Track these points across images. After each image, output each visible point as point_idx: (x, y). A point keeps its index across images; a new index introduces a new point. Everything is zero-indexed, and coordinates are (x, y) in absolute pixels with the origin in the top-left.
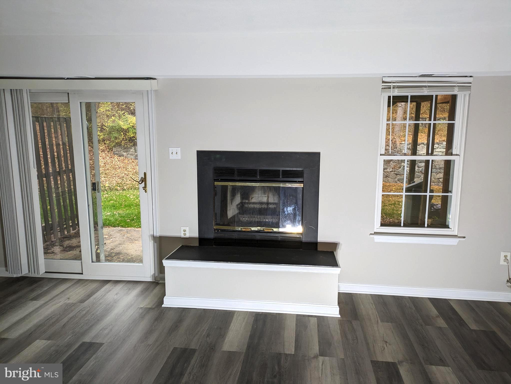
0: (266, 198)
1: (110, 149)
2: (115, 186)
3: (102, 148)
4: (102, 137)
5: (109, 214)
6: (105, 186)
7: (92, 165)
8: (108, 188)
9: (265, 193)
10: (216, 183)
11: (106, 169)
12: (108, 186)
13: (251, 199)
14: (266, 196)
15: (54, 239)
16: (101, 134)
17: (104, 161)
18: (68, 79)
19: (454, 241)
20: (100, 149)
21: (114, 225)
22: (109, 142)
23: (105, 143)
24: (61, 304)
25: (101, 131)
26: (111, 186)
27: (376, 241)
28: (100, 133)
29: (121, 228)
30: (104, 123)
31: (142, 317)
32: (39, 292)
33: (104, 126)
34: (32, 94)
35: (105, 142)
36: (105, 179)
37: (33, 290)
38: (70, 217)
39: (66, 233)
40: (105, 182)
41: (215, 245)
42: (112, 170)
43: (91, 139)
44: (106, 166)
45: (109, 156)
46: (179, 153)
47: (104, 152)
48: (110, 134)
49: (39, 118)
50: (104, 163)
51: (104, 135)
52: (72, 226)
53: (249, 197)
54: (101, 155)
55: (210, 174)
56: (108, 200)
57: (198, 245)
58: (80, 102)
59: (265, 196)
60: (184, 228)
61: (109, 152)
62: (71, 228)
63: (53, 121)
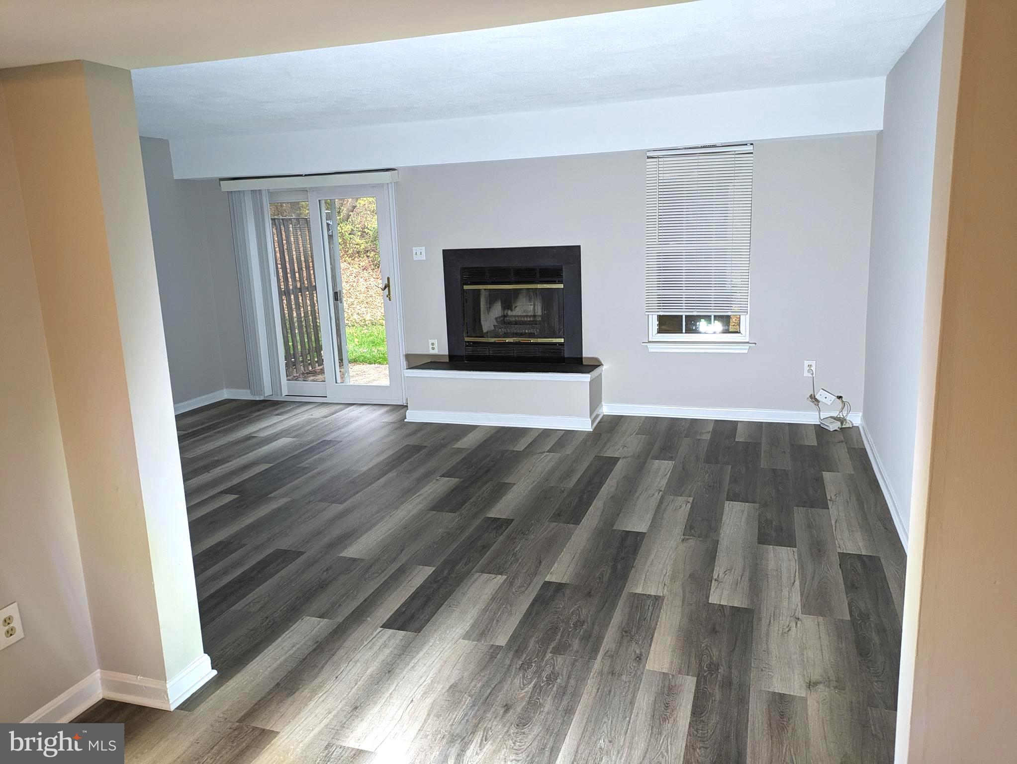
0: (532, 306)
1: (376, 266)
2: (380, 319)
3: (364, 263)
4: (363, 246)
5: (366, 351)
6: (365, 319)
7: (349, 290)
8: (369, 322)
9: (530, 300)
10: (466, 287)
11: (368, 296)
12: (370, 320)
13: (514, 307)
14: (532, 304)
15: (297, 373)
16: (362, 242)
17: (367, 284)
18: (306, 175)
19: (744, 349)
20: (361, 266)
21: (370, 362)
22: (374, 253)
23: (368, 256)
24: (304, 418)
25: (362, 236)
26: (373, 319)
27: (650, 350)
28: (360, 241)
29: (379, 366)
30: (366, 224)
31: (383, 427)
32: (282, 410)
33: (367, 228)
34: (271, 194)
35: (368, 254)
36: (366, 310)
37: (276, 409)
38: (314, 349)
39: (311, 368)
40: (365, 314)
41: (466, 361)
42: (377, 297)
43: (347, 249)
44: (368, 291)
45: (374, 277)
46: (424, 253)
47: (366, 270)
48: (375, 241)
49: (276, 220)
50: (366, 288)
51: (367, 243)
52: (317, 362)
53: (512, 306)
54: (362, 275)
55: (458, 276)
56: (367, 335)
57: (448, 361)
58: (319, 201)
59: (530, 304)
60: (432, 341)
61: (374, 269)
62: (317, 364)
63: (292, 223)
